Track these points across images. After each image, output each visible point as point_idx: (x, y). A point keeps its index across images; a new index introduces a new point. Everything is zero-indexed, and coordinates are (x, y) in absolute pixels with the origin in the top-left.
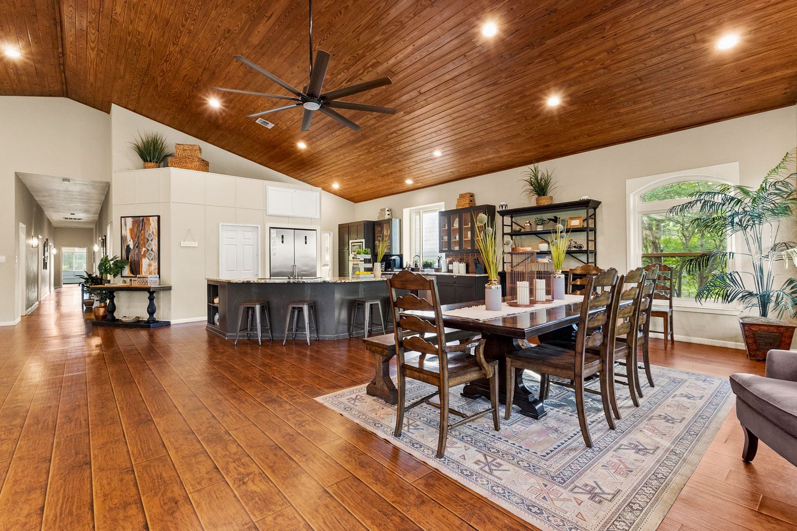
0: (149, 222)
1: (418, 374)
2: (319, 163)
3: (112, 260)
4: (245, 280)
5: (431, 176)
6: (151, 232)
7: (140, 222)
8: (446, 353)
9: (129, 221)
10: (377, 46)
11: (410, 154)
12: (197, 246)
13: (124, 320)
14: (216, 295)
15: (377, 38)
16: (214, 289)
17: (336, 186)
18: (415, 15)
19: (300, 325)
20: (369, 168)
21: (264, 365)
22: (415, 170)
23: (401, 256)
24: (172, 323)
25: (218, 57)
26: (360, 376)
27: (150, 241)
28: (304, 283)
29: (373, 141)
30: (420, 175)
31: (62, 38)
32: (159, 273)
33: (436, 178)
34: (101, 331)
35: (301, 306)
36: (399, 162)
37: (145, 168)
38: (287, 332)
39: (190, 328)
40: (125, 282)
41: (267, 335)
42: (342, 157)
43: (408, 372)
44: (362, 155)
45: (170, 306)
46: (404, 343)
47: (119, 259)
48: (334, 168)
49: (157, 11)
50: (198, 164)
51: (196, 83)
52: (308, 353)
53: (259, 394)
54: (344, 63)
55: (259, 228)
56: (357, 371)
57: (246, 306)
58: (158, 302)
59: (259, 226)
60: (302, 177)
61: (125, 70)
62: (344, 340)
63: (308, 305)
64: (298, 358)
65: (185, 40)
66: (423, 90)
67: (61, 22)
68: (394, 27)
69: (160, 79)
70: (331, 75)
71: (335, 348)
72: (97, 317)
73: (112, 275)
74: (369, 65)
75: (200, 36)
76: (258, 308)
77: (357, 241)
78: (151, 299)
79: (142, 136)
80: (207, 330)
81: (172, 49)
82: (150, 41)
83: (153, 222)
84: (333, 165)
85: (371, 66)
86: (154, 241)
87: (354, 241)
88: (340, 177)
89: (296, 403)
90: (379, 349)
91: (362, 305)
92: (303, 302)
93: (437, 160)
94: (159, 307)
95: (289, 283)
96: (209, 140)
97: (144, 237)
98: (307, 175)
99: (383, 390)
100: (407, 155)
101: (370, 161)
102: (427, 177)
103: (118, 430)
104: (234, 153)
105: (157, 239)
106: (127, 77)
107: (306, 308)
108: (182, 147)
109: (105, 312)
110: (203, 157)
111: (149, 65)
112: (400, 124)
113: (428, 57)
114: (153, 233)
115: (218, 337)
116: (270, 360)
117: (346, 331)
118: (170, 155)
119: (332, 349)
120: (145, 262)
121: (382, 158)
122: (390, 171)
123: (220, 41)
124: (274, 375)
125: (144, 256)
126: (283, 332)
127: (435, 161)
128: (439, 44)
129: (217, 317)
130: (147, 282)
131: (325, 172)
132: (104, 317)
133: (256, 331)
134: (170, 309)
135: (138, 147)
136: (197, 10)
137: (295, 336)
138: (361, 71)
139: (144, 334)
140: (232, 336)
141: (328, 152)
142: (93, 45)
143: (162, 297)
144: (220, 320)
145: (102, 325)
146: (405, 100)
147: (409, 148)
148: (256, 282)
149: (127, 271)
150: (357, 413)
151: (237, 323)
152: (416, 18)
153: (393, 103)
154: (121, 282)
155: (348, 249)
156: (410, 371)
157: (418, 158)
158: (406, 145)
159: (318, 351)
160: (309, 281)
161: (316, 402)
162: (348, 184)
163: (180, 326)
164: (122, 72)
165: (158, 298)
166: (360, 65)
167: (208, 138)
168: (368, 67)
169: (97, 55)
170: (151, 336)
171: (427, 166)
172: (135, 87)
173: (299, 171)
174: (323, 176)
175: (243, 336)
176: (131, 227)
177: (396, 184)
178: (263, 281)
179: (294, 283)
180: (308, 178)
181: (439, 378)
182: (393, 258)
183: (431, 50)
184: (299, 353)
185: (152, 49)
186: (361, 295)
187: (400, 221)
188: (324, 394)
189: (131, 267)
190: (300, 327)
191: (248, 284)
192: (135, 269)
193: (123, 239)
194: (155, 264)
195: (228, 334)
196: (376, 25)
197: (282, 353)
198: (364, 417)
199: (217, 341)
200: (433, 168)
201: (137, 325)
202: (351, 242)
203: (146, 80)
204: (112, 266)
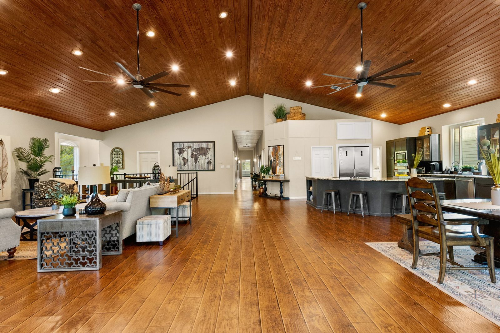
0: (279, 148)
1: (426, 236)
2: (370, 103)
3: (265, 167)
4: (326, 178)
5: (468, 99)
6: (280, 153)
7: (276, 148)
8: (444, 225)
9: (272, 148)
10: (409, 30)
11: (445, 86)
12: (300, 159)
13: (270, 195)
14: (311, 186)
15: (409, 25)
16: (310, 182)
17: (384, 115)
18: (437, 5)
19: (358, 205)
20: (410, 101)
21: (337, 223)
22: (451, 97)
23: (441, 163)
24: (290, 199)
25: (311, 62)
26: (396, 238)
27: (280, 158)
28: (359, 181)
29: (411, 84)
30: (457, 100)
31: (249, 72)
32: (284, 173)
33: (474, 99)
34: (262, 200)
35: (358, 194)
36: (435, 93)
37: (277, 122)
38: (349, 208)
39: (298, 201)
40: (270, 177)
41: (339, 209)
42: (387, 97)
43: (420, 234)
44: (403, 94)
45: (289, 190)
46: (417, 218)
47: (268, 166)
48: (381, 105)
49: (285, 51)
50: (300, 116)
51: (300, 77)
52: (363, 221)
53: (335, 236)
54: (385, 45)
55: (333, 148)
56: (394, 235)
57: (326, 192)
58: (284, 187)
59: (333, 146)
60: (359, 113)
61: (270, 79)
62: (387, 217)
63: (363, 194)
64: (356, 223)
65: (296, 59)
66: (451, 44)
67: (249, 67)
68: (421, 16)
69: (284, 79)
70: (376, 54)
71: (381, 221)
72: (260, 193)
73: (265, 174)
74: (404, 41)
75: (304, 56)
76: (333, 193)
77: (401, 152)
78: (281, 186)
79: (276, 106)
80: (307, 204)
81: (290, 64)
82: (282, 64)
83: (281, 147)
84: (381, 103)
85: (405, 41)
86: (281, 157)
87: (399, 152)
88: (386, 110)
89: (355, 243)
90: (405, 222)
91: (401, 196)
92: (359, 192)
93: (473, 87)
94: (284, 190)
95: (350, 181)
96: (305, 102)
97: (278, 156)
98: (363, 112)
99: (408, 246)
100: (443, 87)
101: (409, 96)
102: (464, 100)
103: (281, 237)
104: (318, 106)
105: (283, 157)
106: (271, 81)
107: (361, 196)
108: (293, 108)
109: (263, 191)
110: (303, 111)
111: (280, 75)
112: (433, 69)
113: (452, 24)
114: (281, 153)
115: (312, 207)
116: (340, 222)
117: (389, 211)
118: (288, 113)
119: (378, 221)
120: (278, 168)
121: (420, 93)
122: (428, 101)
123: (312, 55)
124: (343, 229)
125: (278, 165)
126: (348, 208)
127: (471, 88)
128: (461, 14)
129: (311, 197)
130: (279, 178)
131: (375, 108)
132: (263, 193)
133: (332, 206)
134: (289, 191)
135: (274, 112)
136: (303, 45)
137: (355, 211)
138: (398, 46)
139: (278, 203)
140: (320, 208)
141: (377, 96)
142: (259, 72)
143: (285, 184)
144: (313, 199)
145: (262, 197)
146: (435, 54)
147: (443, 83)
148: (332, 179)
149: (271, 172)
150: (390, 254)
151: (322, 201)
152: (439, 6)
153: (426, 58)
154: (269, 177)
155: (394, 158)
156: (421, 234)
157: (453, 88)
158: (441, 81)
159: (369, 221)
160: (363, 180)
161: (366, 245)
162: (393, 114)
163: (294, 200)
164: (269, 80)
165: (284, 186)
166: (397, 43)
167: (305, 101)
168: (403, 43)
169: (261, 75)
170: (282, 203)
171: (462, 92)
172: (274, 84)
173: (357, 110)
174: (374, 111)
175: (325, 208)
176: (272, 151)
177: (434, 109)
178: (336, 179)
179: (353, 181)
180: (364, 113)
181: (439, 239)
182: (432, 164)
183: (454, 19)
184: (357, 221)
185: (282, 67)
186: (400, 190)
187: (440, 136)
188: (371, 242)
189: (272, 170)
190: (358, 206)
191: (327, 181)
192: (274, 172)
193: (269, 157)
194: (282, 169)
195: (317, 206)
196: (407, 19)
197: (347, 219)
198: (394, 256)
199: (312, 209)
200: (469, 93)
201: (275, 198)
202: (396, 153)
203: (279, 80)
204: (265, 169)
